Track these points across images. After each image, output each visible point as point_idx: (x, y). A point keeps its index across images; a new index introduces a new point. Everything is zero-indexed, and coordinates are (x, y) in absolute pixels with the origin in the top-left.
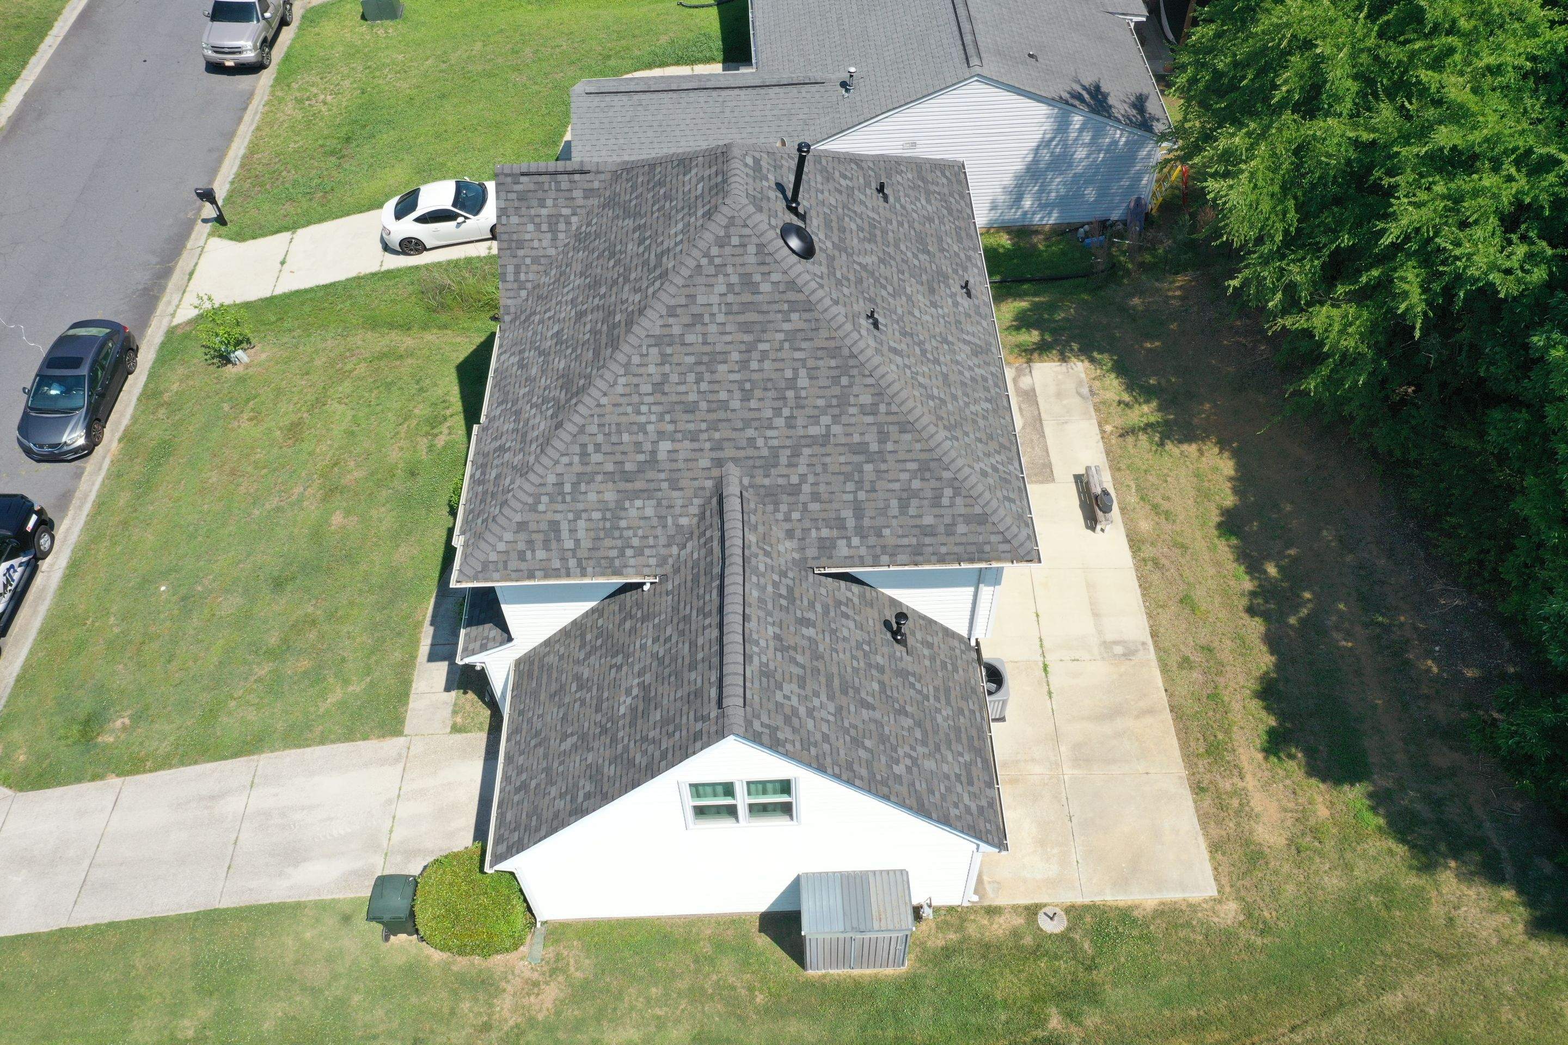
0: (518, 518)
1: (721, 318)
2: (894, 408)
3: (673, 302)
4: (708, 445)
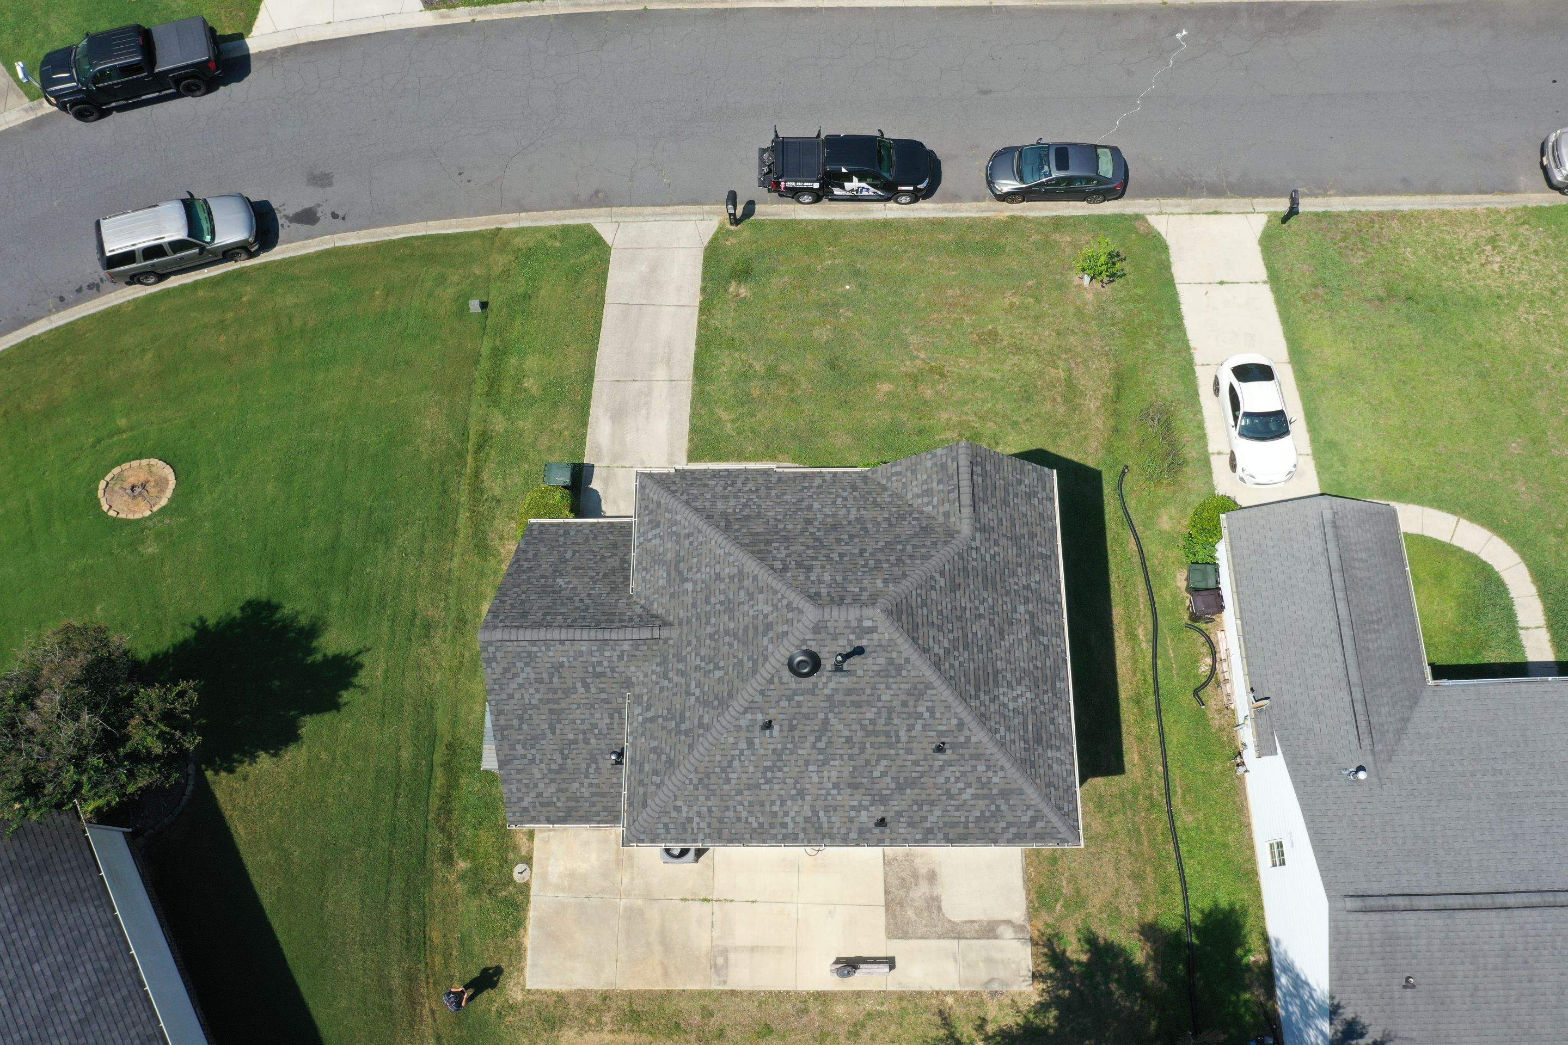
0: (663, 502)
1: (751, 613)
2: (701, 739)
3: (759, 577)
4: (689, 615)
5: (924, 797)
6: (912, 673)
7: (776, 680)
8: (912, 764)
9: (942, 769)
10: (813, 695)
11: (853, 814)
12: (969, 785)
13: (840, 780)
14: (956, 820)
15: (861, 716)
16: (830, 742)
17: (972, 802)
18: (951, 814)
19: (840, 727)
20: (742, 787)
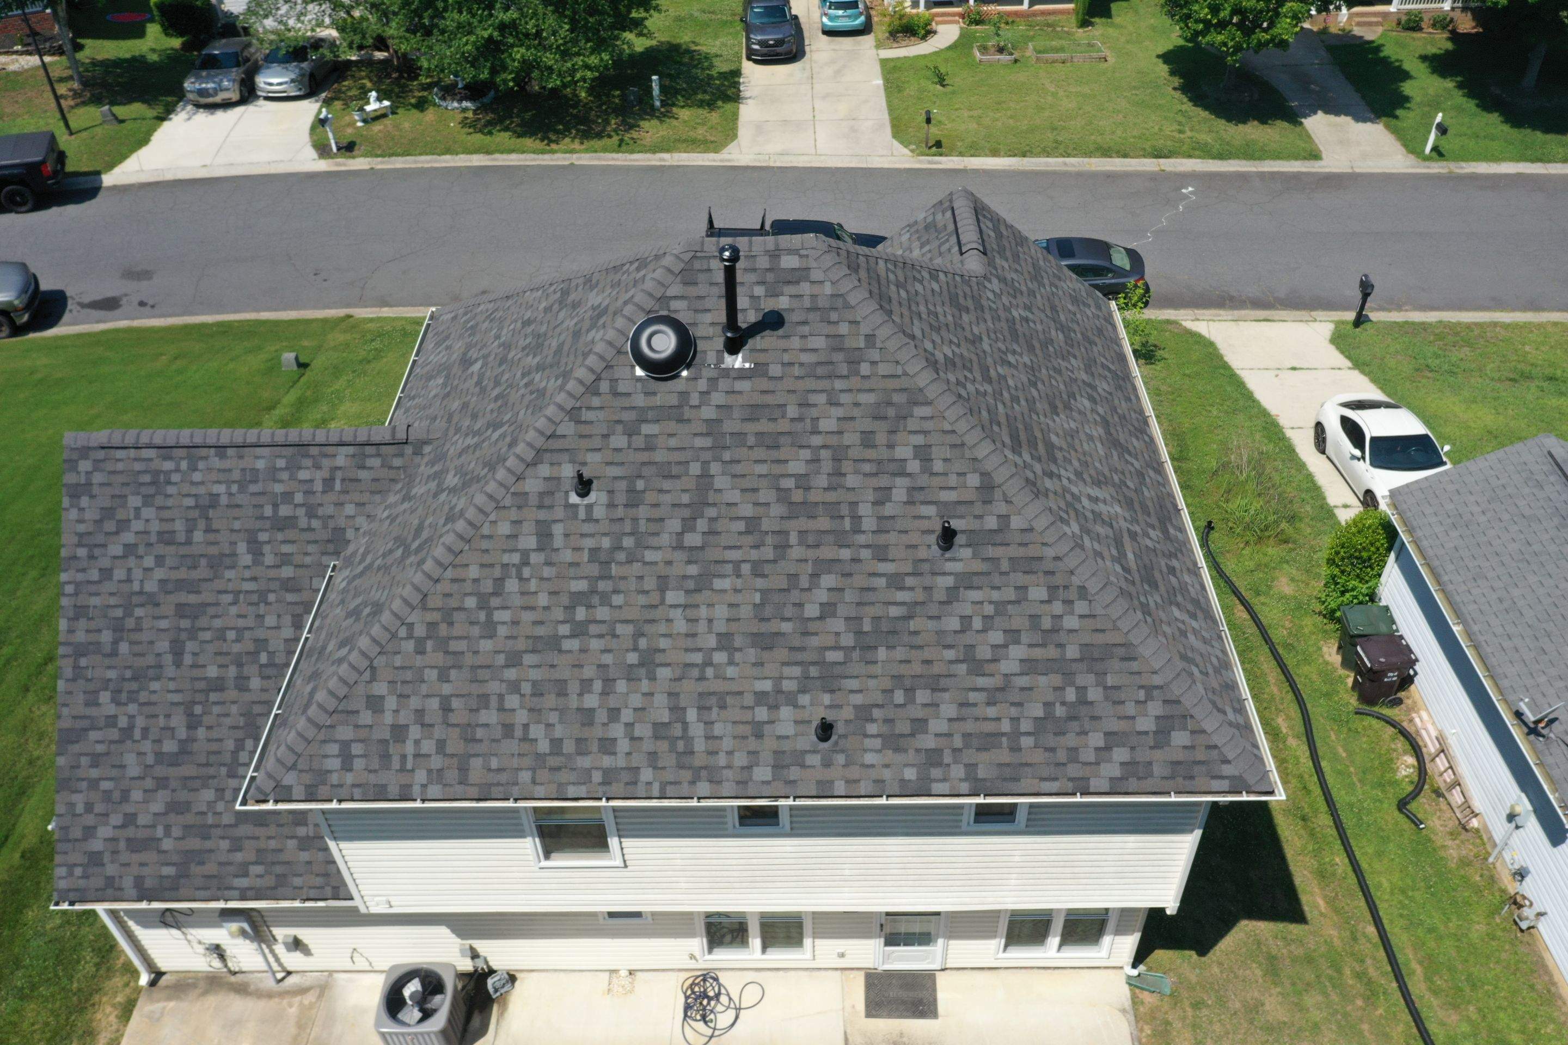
5: (917, 668)
6: (883, 369)
7: (604, 386)
8: (889, 586)
9: (952, 595)
10: (680, 420)
11: (762, 714)
12: (1013, 636)
13: (734, 627)
14: (989, 727)
15: (777, 469)
16: (712, 532)
17: (1023, 681)
18: (977, 712)
19: (735, 496)
20: (521, 645)
